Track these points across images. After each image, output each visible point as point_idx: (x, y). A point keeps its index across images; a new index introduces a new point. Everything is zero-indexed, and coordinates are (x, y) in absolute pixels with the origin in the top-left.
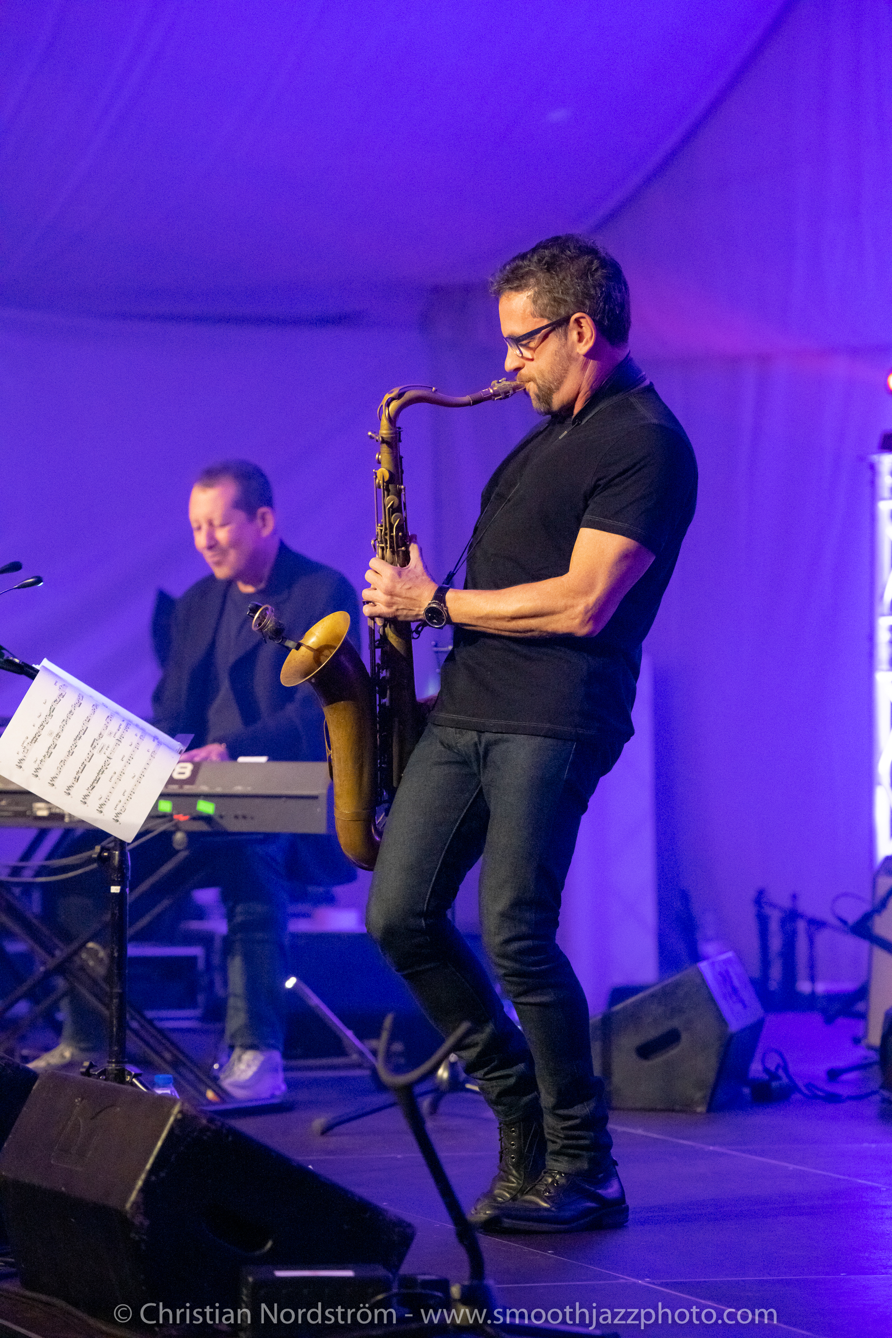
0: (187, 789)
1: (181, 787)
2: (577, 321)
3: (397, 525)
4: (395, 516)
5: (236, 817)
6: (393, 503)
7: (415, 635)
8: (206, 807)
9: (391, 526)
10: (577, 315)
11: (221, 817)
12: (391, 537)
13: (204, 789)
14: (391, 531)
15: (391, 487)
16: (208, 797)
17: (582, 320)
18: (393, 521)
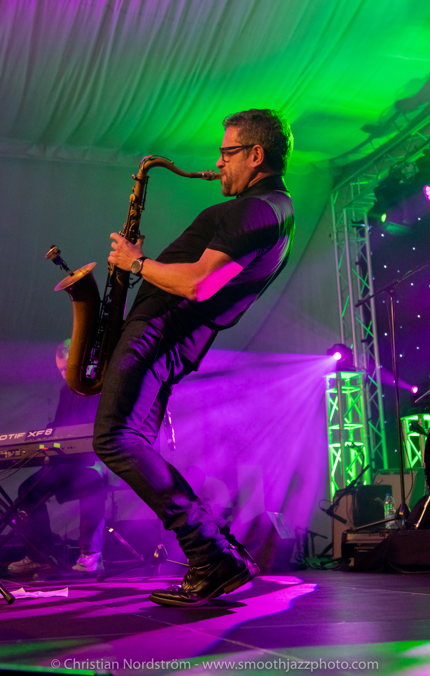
0: (50, 438)
1: (48, 438)
2: (256, 149)
3: (133, 226)
4: (133, 221)
5: (68, 448)
6: (134, 214)
7: (131, 286)
8: (57, 445)
9: (130, 225)
10: (257, 146)
11: (63, 449)
12: (128, 231)
13: (56, 438)
14: (129, 228)
15: (135, 205)
16: (57, 441)
17: (258, 149)
18: (132, 223)
